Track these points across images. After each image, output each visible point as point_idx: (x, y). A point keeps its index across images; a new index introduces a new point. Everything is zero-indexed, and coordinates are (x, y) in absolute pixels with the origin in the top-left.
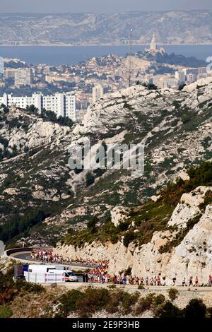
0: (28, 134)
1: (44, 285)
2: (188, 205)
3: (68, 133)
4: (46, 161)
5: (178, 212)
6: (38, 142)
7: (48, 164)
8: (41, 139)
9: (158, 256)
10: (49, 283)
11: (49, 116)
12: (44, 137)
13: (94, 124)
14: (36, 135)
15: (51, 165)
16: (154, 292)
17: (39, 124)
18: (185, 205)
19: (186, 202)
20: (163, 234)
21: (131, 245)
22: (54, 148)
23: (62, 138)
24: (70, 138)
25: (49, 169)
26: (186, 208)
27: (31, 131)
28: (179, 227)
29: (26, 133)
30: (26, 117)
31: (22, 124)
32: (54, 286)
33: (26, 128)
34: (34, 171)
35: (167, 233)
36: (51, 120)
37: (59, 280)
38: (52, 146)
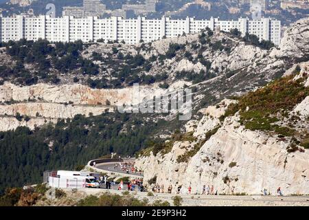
0: (230, 57)
1: (65, 191)
2: (211, 117)
3: (264, 56)
4: (242, 83)
5: (203, 124)
6: (239, 65)
7: (242, 86)
8: (242, 62)
9: (176, 165)
10: (70, 188)
11: (252, 40)
12: (246, 60)
13: (290, 48)
14: (238, 57)
15: (246, 87)
16: (161, 199)
17: (240, 47)
18: (209, 117)
19: (210, 114)
20: (183, 144)
21: (159, 154)
22: (251, 71)
23: (259, 61)
24: (266, 61)
25: (243, 91)
26: (210, 120)
27: (233, 54)
28: (199, 138)
29: (228, 56)
30: (229, 40)
31: (224, 47)
32: (75, 191)
33: (228, 51)
34: (229, 92)
35: (186, 143)
36: (253, 44)
37: (80, 186)
38: (249, 69)
